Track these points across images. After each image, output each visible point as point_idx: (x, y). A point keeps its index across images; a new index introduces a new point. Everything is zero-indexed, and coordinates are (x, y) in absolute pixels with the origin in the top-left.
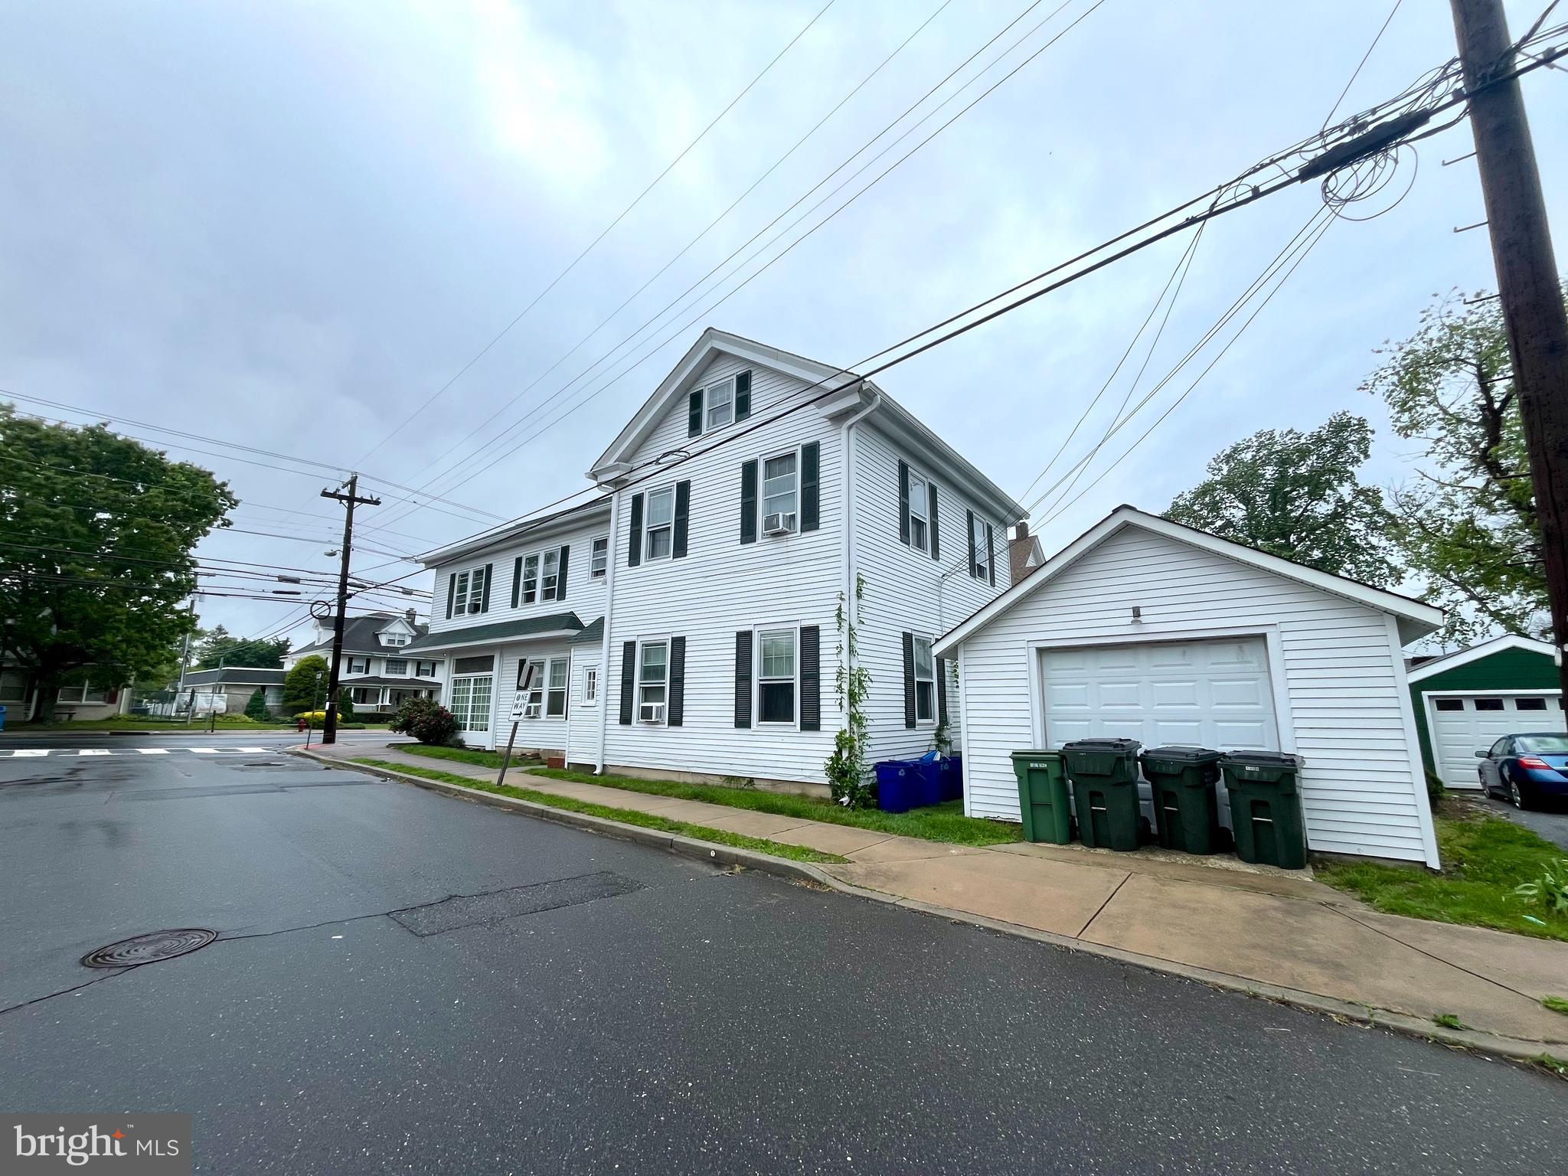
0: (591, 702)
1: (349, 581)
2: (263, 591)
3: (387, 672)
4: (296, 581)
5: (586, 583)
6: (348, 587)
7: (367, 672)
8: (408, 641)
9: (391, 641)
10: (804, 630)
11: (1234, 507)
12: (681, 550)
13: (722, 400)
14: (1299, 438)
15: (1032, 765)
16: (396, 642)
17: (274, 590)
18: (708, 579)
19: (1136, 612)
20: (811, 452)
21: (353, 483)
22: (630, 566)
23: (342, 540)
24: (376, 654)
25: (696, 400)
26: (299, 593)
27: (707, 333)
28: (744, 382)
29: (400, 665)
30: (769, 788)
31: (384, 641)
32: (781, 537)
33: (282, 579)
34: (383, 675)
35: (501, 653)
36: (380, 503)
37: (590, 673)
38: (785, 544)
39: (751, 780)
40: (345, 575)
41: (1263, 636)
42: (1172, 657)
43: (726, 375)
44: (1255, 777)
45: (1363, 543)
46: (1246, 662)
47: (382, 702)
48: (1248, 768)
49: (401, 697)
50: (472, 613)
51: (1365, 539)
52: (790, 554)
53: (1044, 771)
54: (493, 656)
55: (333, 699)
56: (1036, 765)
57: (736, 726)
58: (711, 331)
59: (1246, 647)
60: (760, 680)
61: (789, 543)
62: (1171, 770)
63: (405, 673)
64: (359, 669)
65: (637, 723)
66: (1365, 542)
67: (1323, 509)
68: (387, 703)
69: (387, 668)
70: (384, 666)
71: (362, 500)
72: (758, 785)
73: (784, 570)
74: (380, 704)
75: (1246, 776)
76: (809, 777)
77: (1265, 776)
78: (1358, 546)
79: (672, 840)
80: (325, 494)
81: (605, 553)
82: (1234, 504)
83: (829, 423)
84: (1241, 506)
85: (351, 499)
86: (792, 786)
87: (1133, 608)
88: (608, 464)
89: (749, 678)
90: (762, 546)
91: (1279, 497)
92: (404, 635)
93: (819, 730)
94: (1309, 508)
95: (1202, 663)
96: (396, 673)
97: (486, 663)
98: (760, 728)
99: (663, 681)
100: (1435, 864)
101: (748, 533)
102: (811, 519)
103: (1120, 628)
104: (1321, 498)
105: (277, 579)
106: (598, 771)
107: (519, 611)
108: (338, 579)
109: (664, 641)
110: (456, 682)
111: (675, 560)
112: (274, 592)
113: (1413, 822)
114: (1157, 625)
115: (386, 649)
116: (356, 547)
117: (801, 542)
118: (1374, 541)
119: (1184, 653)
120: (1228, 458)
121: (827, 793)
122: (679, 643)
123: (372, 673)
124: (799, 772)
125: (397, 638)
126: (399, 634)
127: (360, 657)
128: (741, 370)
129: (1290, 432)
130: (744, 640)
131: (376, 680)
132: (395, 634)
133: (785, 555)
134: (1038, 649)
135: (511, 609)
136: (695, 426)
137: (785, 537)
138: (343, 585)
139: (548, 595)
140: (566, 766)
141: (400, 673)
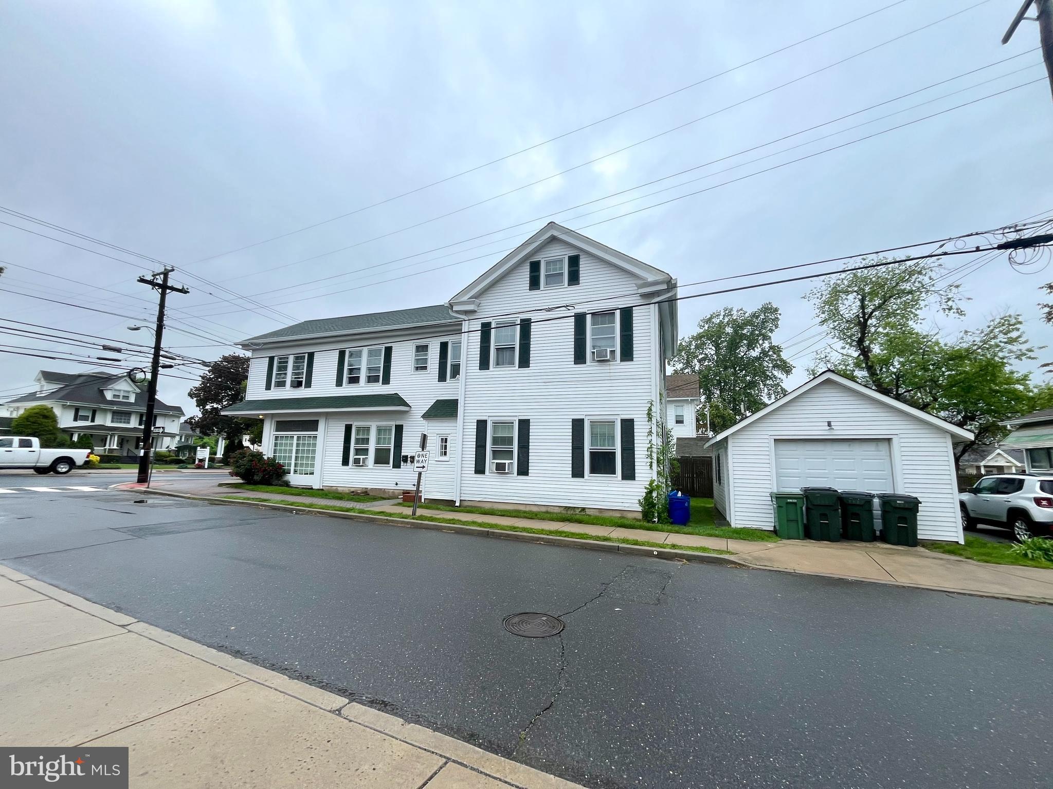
0: (444, 458)
1: (162, 353)
2: (89, 357)
3: (112, 422)
4: (119, 350)
5: (410, 374)
6: (161, 358)
7: (93, 421)
8: (132, 399)
9: (115, 396)
10: (623, 421)
11: (710, 349)
12: (525, 362)
13: (555, 269)
14: (745, 314)
15: (789, 501)
16: (121, 397)
17: (99, 357)
18: (547, 384)
19: (829, 424)
20: (627, 314)
21: (166, 274)
22: (480, 369)
23: (155, 319)
24: (102, 406)
25: (535, 267)
26: (120, 361)
27: (550, 224)
28: (574, 262)
29: (125, 416)
30: (598, 514)
31: (109, 396)
32: (605, 363)
33: (106, 348)
34: (109, 423)
35: (326, 419)
36: (188, 292)
37: (442, 439)
38: (608, 368)
39: (583, 509)
40: (157, 348)
41: (889, 440)
42: (844, 447)
43: (561, 254)
44: (902, 506)
45: (770, 374)
46: (880, 451)
47: (110, 446)
48: (898, 502)
49: (125, 442)
50: (294, 387)
51: (772, 372)
52: (611, 374)
53: (795, 503)
54: (317, 421)
55: (146, 447)
56: (791, 501)
57: (572, 477)
58: (553, 224)
59: (880, 444)
60: (590, 449)
61: (611, 367)
62: (858, 503)
63: (129, 423)
64: (85, 418)
65: (489, 473)
66: (771, 374)
67: (755, 353)
68: (115, 447)
69: (113, 418)
70: (109, 417)
71: (173, 289)
72: (588, 512)
73: (608, 383)
74: (107, 447)
75: (898, 506)
76: (628, 507)
77: (907, 506)
78: (768, 376)
79: (618, 546)
80: (142, 280)
81: (426, 355)
82: (710, 347)
83: (639, 298)
84: (714, 348)
85: (164, 287)
86: (614, 512)
87: (828, 422)
88: (462, 299)
89: (582, 448)
90: (590, 367)
91: (734, 345)
92: (129, 392)
93: (635, 480)
94: (747, 353)
95: (859, 451)
96: (121, 422)
97: (312, 425)
98: (590, 478)
99: (512, 447)
100: (962, 542)
101: (580, 357)
102: (627, 353)
103: (820, 431)
104: (753, 349)
105: (102, 348)
106: (457, 504)
107: (344, 390)
108: (152, 351)
109: (512, 421)
110: (277, 438)
111: (520, 369)
112: (98, 358)
113: (953, 525)
114: (840, 431)
115: (112, 403)
116: (167, 326)
117: (619, 367)
118: (775, 373)
119: (850, 445)
120: (709, 320)
121: (640, 516)
122: (524, 425)
123: (98, 421)
124: (621, 504)
125: (122, 394)
126: (125, 391)
127: (85, 408)
128: (573, 253)
129: (741, 310)
130: (578, 425)
131: (102, 427)
132: (120, 390)
133: (608, 375)
134: (775, 440)
135: (336, 387)
136: (534, 284)
137: (608, 363)
138: (157, 356)
139: (372, 379)
140: (423, 501)
141: (124, 423)
